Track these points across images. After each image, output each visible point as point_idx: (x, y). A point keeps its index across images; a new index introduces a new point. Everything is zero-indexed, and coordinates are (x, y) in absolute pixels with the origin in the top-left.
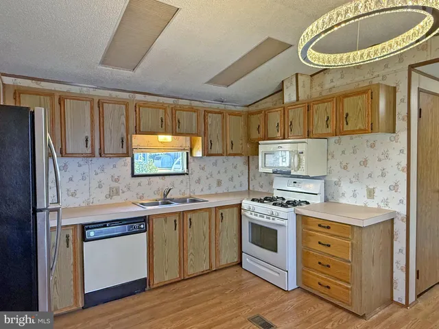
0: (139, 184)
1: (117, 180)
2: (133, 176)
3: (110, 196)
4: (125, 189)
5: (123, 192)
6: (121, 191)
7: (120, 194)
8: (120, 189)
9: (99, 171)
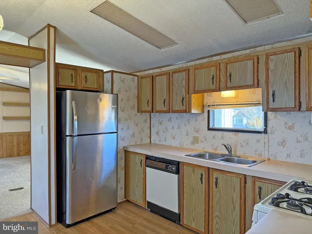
0: (214, 137)
1: (197, 131)
2: (209, 129)
3: (193, 143)
4: (203, 140)
5: (202, 142)
6: (200, 141)
7: (200, 143)
8: (200, 139)
9: (187, 123)
